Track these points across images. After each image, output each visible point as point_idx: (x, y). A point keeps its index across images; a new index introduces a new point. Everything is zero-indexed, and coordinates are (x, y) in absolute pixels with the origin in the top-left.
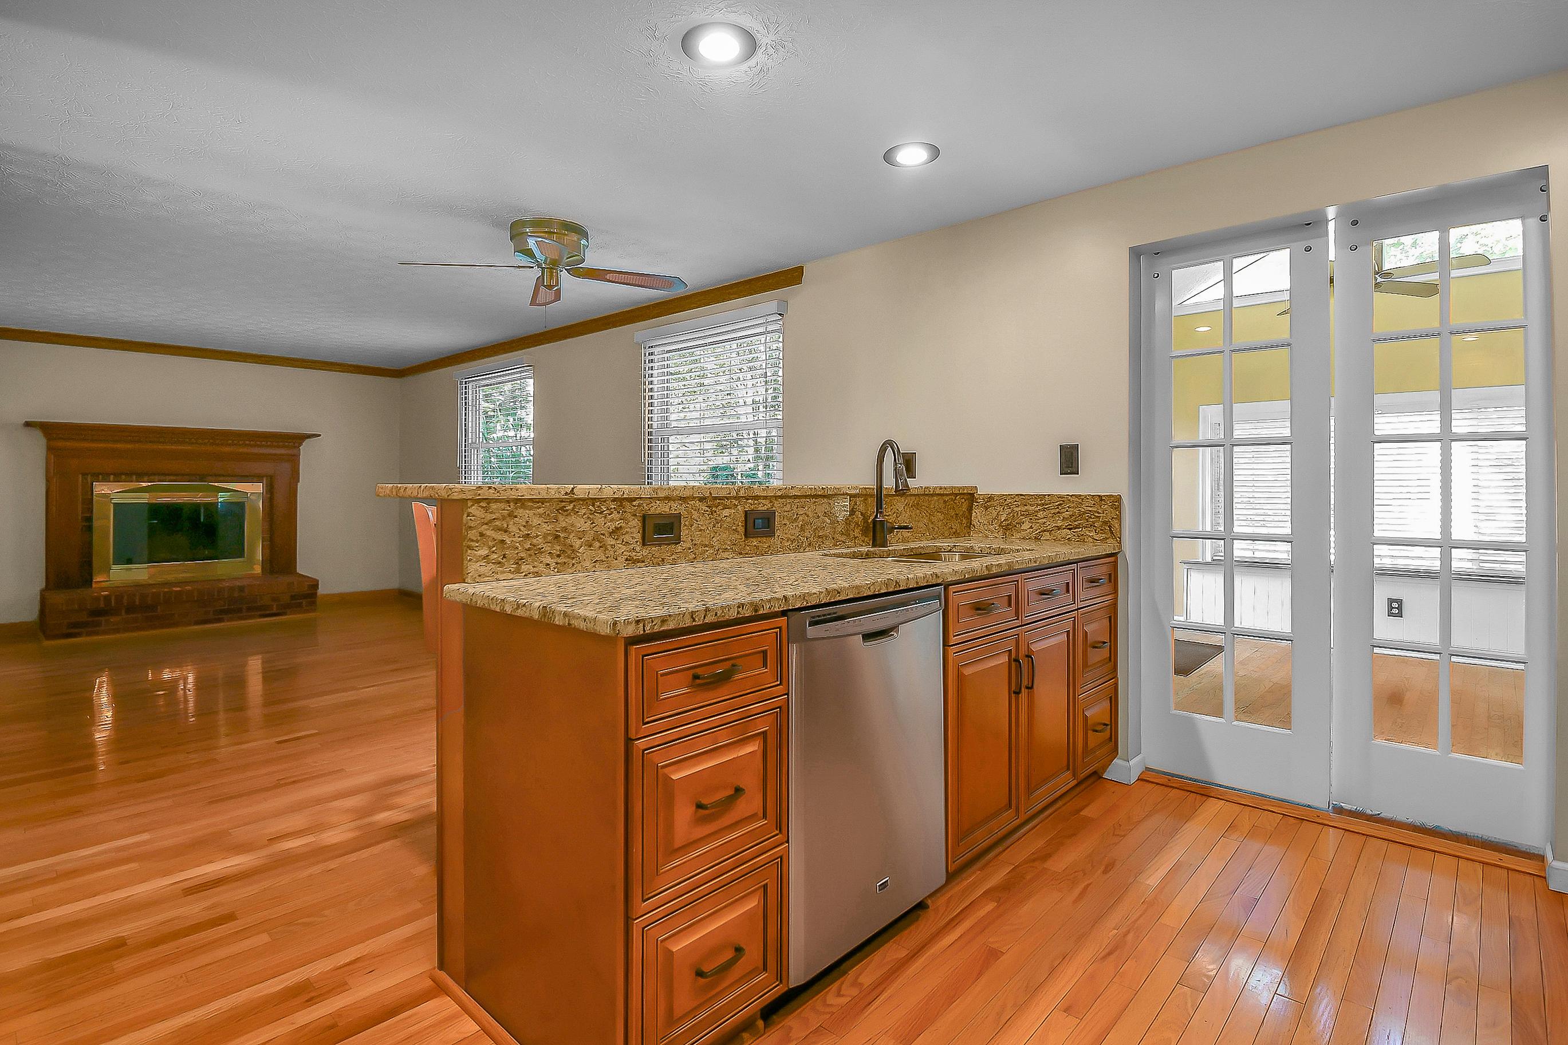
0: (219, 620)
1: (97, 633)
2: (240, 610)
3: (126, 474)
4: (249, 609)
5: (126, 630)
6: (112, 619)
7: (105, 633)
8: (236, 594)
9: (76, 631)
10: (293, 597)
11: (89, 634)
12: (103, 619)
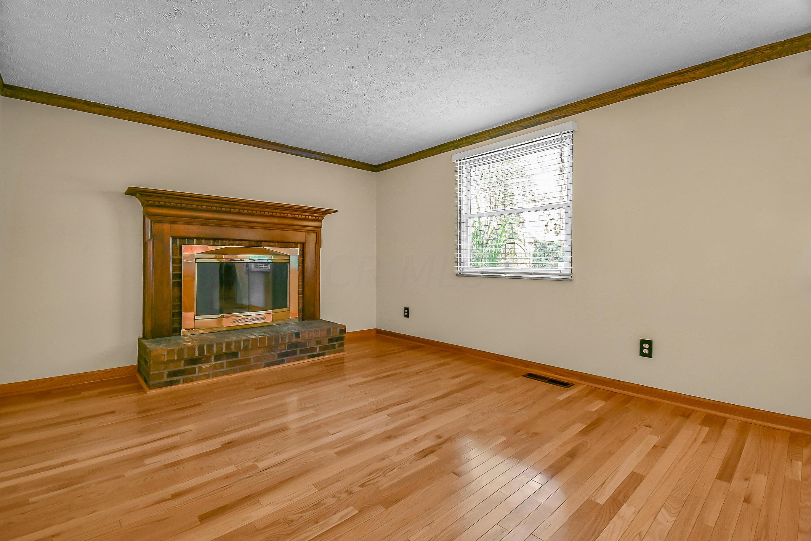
0: (282, 362)
1: (192, 380)
2: (295, 353)
3: (206, 239)
4: (302, 352)
5: (215, 375)
6: (204, 366)
7: (198, 378)
8: (294, 340)
9: (175, 378)
10: (331, 340)
11: (185, 381)
12: (197, 366)
